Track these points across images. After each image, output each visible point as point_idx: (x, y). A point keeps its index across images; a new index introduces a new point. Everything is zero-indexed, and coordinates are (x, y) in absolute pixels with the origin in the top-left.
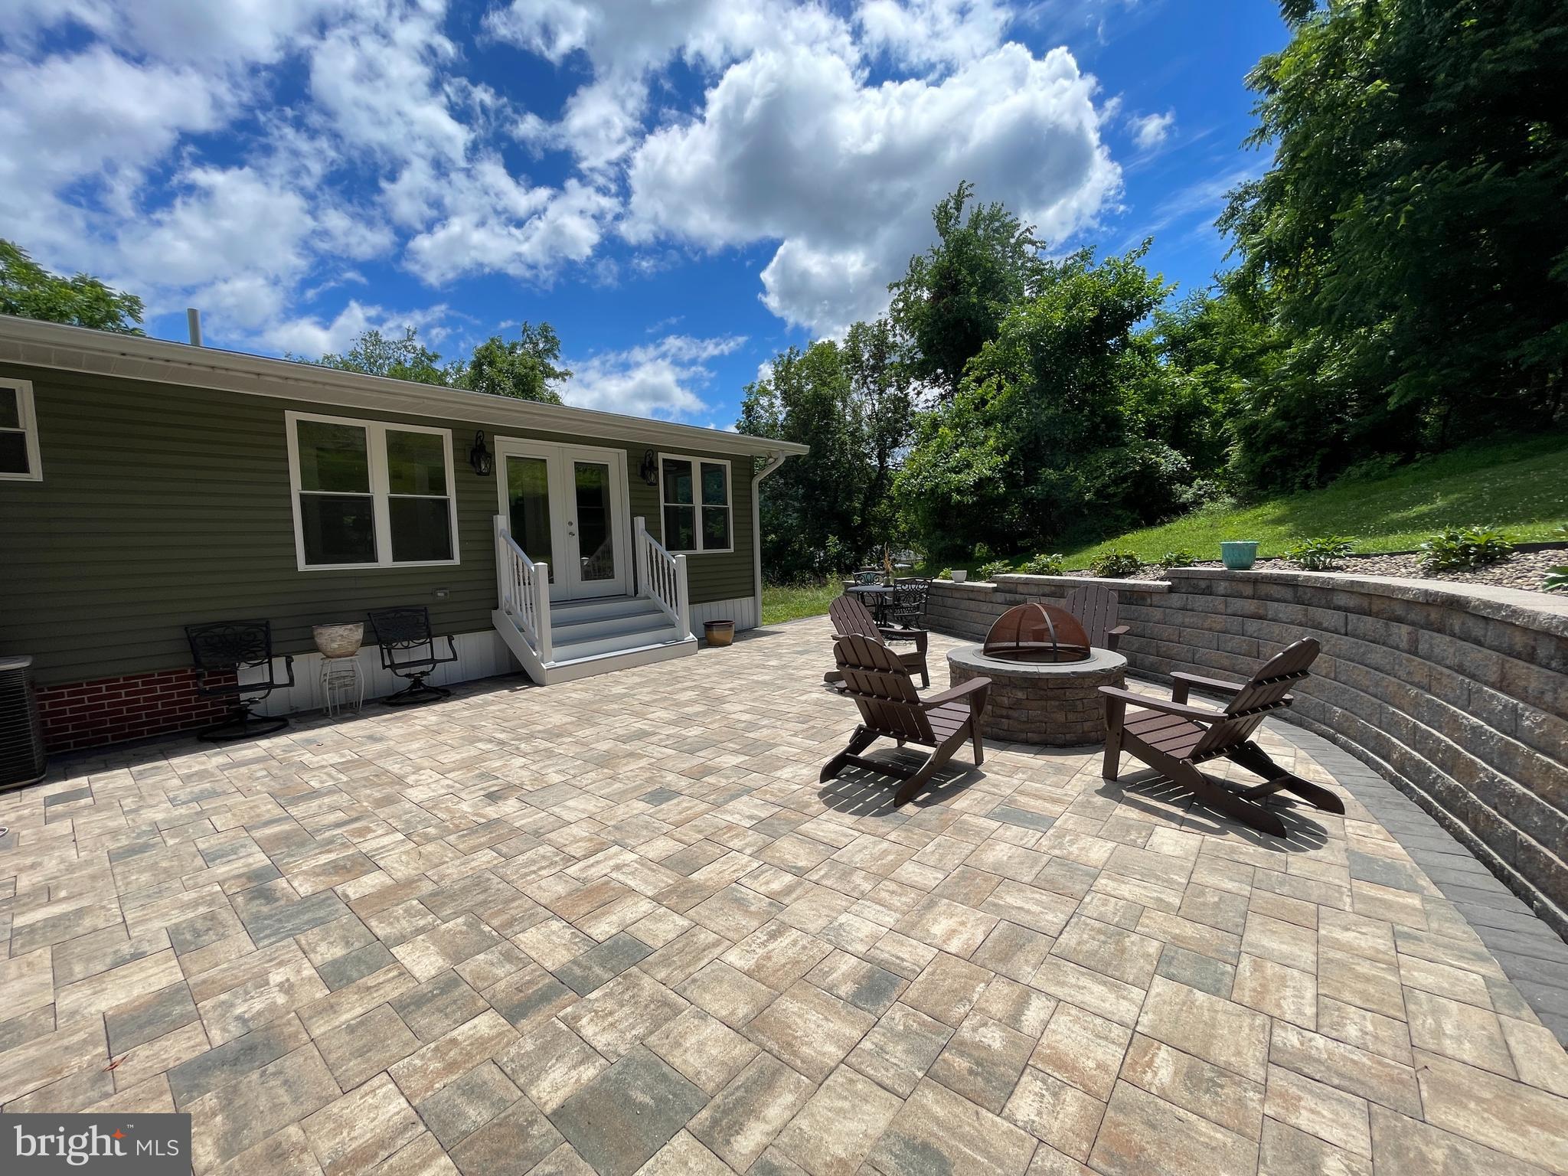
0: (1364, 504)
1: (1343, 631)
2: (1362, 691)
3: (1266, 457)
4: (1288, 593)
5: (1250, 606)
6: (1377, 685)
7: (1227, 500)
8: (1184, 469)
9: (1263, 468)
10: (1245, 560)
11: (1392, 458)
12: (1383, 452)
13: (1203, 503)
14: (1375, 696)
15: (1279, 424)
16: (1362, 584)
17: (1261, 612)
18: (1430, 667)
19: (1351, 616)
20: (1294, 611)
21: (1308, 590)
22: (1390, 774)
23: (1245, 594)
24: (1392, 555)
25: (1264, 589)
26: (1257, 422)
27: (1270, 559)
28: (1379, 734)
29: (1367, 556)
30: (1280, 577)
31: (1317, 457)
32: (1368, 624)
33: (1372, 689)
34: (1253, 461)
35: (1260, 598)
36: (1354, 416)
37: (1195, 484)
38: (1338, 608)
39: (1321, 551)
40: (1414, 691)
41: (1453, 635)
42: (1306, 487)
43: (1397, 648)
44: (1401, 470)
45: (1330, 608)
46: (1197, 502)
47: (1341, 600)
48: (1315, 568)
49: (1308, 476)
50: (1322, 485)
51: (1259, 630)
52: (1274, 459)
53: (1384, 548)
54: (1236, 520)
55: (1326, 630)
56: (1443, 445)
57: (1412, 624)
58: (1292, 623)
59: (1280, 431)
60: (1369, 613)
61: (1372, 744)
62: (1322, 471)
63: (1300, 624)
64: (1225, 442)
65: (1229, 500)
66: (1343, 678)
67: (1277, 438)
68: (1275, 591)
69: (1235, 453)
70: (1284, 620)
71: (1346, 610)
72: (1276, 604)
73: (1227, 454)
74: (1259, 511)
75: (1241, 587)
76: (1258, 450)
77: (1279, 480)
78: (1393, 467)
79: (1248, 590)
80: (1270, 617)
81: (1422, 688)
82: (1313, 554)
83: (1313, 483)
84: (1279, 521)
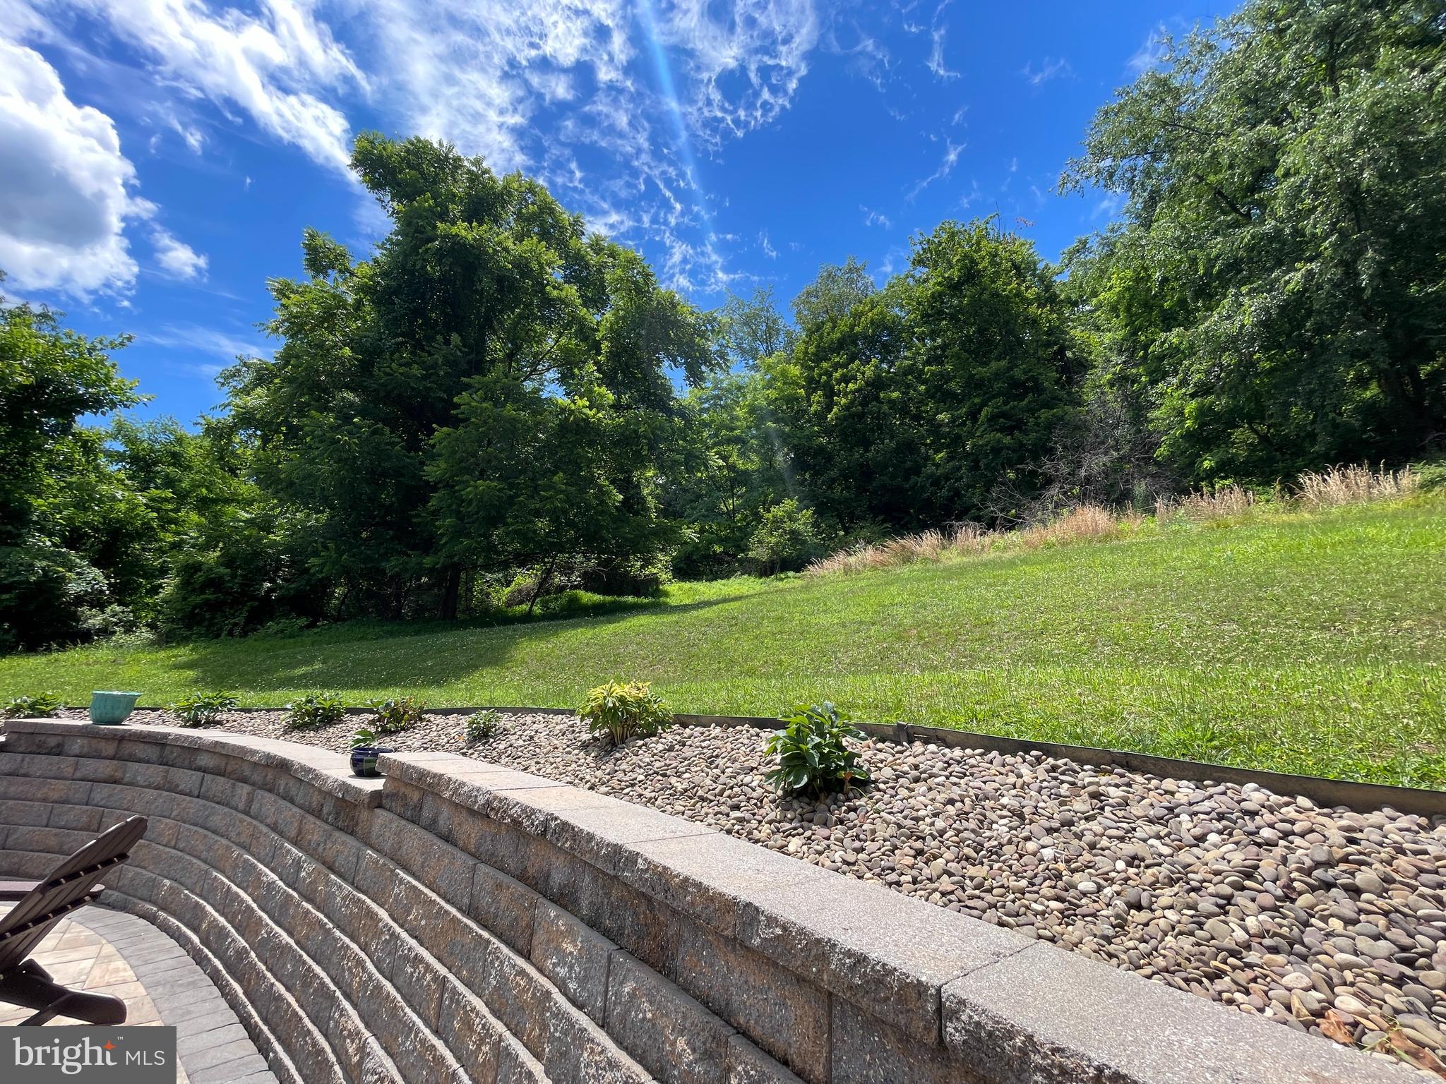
0: (271, 657)
1: (196, 793)
2: (195, 857)
3: (199, 599)
4: (152, 752)
5: (105, 768)
6: (210, 849)
7: (145, 635)
8: (102, 592)
9: (195, 607)
10: (117, 713)
11: (303, 621)
12: (299, 615)
13: (114, 633)
14: (205, 862)
15: (222, 570)
16: (223, 745)
17: (118, 775)
18: (255, 827)
19: (208, 777)
20: (155, 773)
21: (175, 750)
22: (194, 947)
23: (104, 754)
24: (268, 711)
25: (128, 748)
26: (201, 564)
27: (156, 710)
28: (197, 903)
29: (249, 711)
30: (150, 734)
31: (246, 608)
32: (219, 785)
33: (204, 855)
34: (185, 599)
35: (120, 759)
36: (284, 580)
37: (108, 610)
38: (198, 769)
39: (207, 706)
40: (237, 852)
41: (278, 794)
42: (230, 633)
43: (236, 809)
44: (306, 632)
45: (190, 769)
46: (105, 632)
47: (204, 760)
48: (196, 724)
49: (236, 624)
50: (244, 634)
51: (110, 796)
52: (207, 603)
53: (266, 704)
54: (145, 657)
55: (181, 793)
56: (338, 618)
57: (253, 784)
58: (148, 787)
59: (221, 577)
60: (221, 773)
61: (188, 916)
62: (249, 621)
63: (157, 788)
64: (163, 571)
65: (146, 634)
66: (182, 845)
67: (214, 583)
68: (140, 750)
69: (169, 585)
70: (141, 783)
71: (204, 770)
72: (136, 766)
73: (160, 586)
74: (175, 652)
75: (103, 745)
76: (194, 590)
77: (206, 623)
78: (301, 628)
79: (110, 749)
80: (126, 780)
81: (244, 848)
82: (198, 708)
83: (237, 632)
84: (189, 666)
